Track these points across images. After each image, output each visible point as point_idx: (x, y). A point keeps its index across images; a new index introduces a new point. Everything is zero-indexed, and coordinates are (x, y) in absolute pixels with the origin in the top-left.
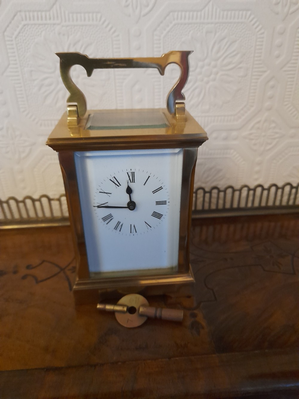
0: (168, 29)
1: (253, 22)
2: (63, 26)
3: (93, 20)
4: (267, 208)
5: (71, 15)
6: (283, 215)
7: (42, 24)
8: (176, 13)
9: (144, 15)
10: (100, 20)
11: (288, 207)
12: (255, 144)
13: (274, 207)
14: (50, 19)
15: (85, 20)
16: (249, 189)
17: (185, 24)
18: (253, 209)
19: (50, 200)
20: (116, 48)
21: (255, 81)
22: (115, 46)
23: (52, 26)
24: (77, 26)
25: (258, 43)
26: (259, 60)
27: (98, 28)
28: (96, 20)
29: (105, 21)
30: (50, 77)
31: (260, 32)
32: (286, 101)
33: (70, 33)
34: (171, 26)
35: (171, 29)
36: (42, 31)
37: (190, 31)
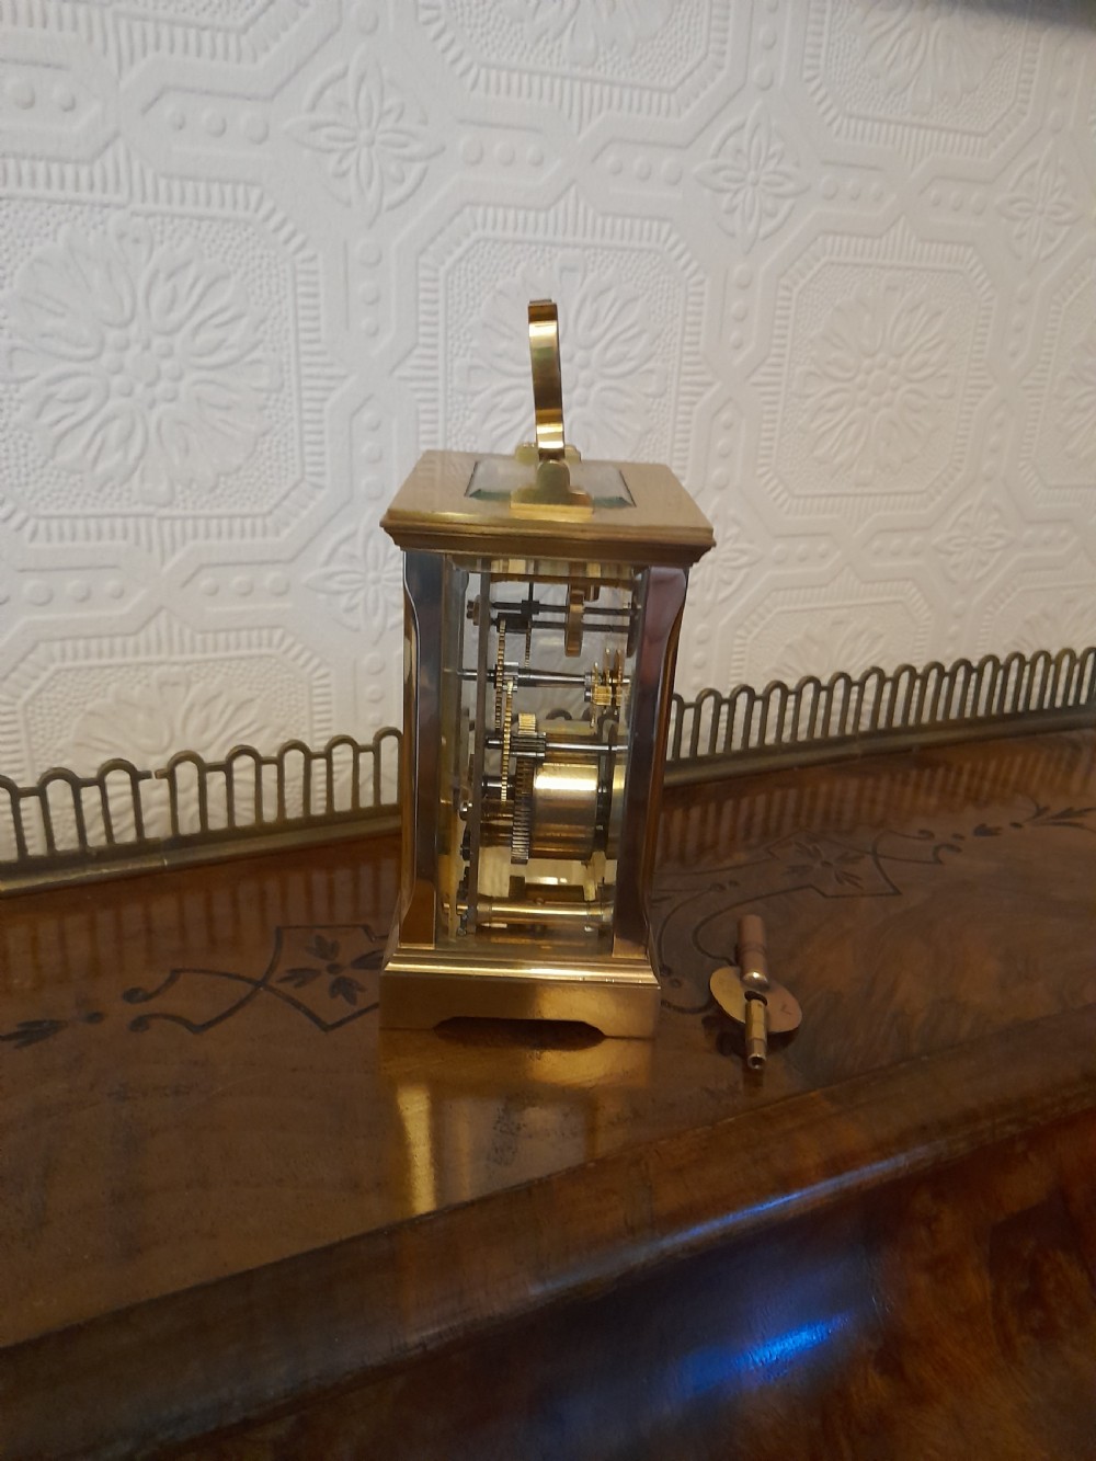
0: (458, 252)
1: (676, 252)
2: (135, 214)
3: (235, 203)
4: (763, 750)
5: (162, 183)
6: (803, 766)
7: (62, 202)
8: (480, 210)
9: (392, 207)
10: (256, 210)
11: (811, 744)
13: (780, 748)
14: (92, 187)
15: (208, 202)
17: (506, 242)
18: (729, 756)
20: (308, 295)
21: (687, 408)
22: (301, 289)
23: (97, 209)
24: (182, 217)
25: (690, 308)
26: (696, 353)
27: (250, 230)
28: (247, 207)
29: (273, 211)
30: (76, 374)
31: (695, 279)
32: (763, 465)
33: (158, 237)
34: (466, 243)
35: (467, 251)
36: (59, 224)
37: (518, 262)
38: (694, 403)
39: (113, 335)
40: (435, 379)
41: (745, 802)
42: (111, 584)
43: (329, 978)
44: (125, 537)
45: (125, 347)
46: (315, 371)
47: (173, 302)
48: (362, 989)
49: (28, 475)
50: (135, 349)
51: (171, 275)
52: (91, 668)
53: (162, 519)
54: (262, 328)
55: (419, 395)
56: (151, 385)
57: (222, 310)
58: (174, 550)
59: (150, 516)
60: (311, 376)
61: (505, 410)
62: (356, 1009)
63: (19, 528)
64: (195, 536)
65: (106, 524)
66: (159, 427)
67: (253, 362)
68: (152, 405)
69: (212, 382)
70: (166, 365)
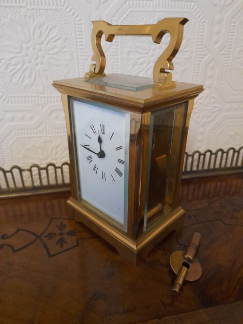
0: (125, 16)
1: (196, 12)
2: (28, 9)
3: (57, 4)
4: (215, 170)
6: (228, 175)
7: (8, 7)
8: (132, 2)
10: (63, 6)
11: (231, 168)
12: (198, 117)
13: (220, 169)
14: (16, 2)
15: (49, 5)
16: (200, 154)
17: (140, 12)
18: (203, 171)
19: (21, 171)
20: (79, 31)
21: (198, 63)
22: (77, 29)
23: (18, 8)
24: (42, 9)
25: (200, 30)
26: (202, 45)
27: (62, 12)
28: (60, 5)
29: (68, 6)
30: (16, 57)
31: (203, 21)
32: (223, 80)
33: (36, 16)
34: (127, 13)
35: (127, 15)
36: (8, 13)
37: (144, 18)
38: (201, 61)
39: (25, 45)
40: (118, 55)
41: (208, 185)
42: (29, 115)
43: (58, 237)
44: (32, 102)
45: (28, 49)
46: (82, 54)
47: (41, 35)
48: (66, 243)
49: (5, 86)
50: (31, 49)
51: (40, 27)
52: (26, 138)
53: (41, 97)
54: (66, 42)
55: (113, 60)
56: (36, 59)
57: (55, 37)
58: (45, 106)
59: (38, 96)
60: (81, 56)
61: (139, 64)
62: (61, 250)
63: (4, 100)
64: (51, 102)
65: (27, 99)
66: (39, 72)
67: (64, 52)
68: (37, 65)
69: (53, 58)
70: (40, 53)
